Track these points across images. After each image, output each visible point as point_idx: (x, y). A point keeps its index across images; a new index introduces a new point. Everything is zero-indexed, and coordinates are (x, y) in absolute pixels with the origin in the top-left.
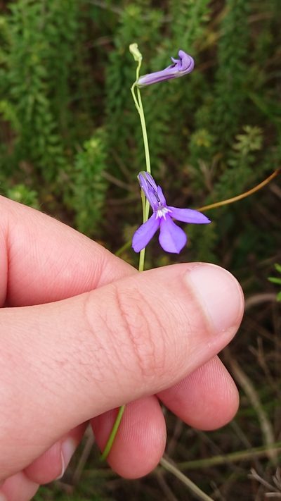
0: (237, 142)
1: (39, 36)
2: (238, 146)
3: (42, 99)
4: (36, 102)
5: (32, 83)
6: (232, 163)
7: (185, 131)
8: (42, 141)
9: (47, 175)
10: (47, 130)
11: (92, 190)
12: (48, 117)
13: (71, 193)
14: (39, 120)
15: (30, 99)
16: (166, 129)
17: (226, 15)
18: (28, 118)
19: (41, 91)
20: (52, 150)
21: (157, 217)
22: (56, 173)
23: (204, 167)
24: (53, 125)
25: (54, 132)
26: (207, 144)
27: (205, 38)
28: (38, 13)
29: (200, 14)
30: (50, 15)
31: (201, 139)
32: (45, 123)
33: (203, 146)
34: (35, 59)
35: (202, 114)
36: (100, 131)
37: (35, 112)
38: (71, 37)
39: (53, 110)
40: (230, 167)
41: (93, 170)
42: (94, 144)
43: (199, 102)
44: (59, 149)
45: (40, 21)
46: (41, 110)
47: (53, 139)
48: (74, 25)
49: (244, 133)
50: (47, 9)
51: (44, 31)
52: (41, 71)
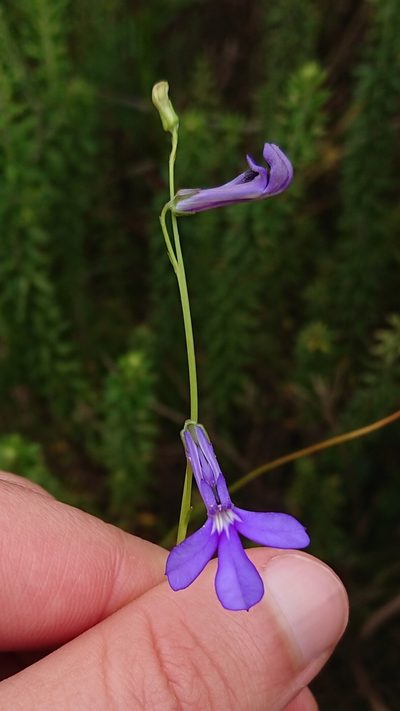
0: (378, 342)
1: (32, 174)
2: (379, 350)
3: (42, 283)
4: (34, 289)
5: (25, 257)
6: (370, 379)
7: (288, 324)
8: (45, 354)
9: (56, 409)
10: (52, 335)
11: (133, 437)
12: (54, 313)
13: (98, 438)
14: (38, 320)
15: (23, 285)
16: (254, 322)
17: (353, 118)
18: (20, 315)
19: (39, 268)
20: (63, 367)
21: (213, 531)
22: (70, 406)
23: (321, 387)
24: (64, 326)
25: (65, 336)
26: (325, 348)
27: (318, 160)
28: (30, 135)
29: (309, 124)
30: (50, 134)
31: (315, 338)
32: (49, 324)
33: (318, 352)
34: (27, 215)
35: (315, 293)
36: (143, 332)
37: (32, 306)
38: (87, 168)
39: (62, 299)
40: (364, 386)
41: (135, 404)
42: (134, 361)
43: (310, 272)
44: (74, 366)
45: (33, 149)
46: (42, 301)
47: (64, 349)
48: (90, 147)
49: (388, 327)
50: (45, 123)
51: (42, 163)
52: (39, 235)
